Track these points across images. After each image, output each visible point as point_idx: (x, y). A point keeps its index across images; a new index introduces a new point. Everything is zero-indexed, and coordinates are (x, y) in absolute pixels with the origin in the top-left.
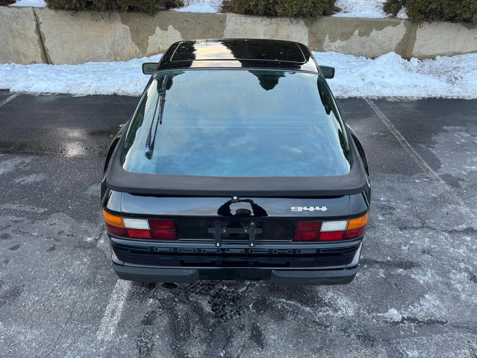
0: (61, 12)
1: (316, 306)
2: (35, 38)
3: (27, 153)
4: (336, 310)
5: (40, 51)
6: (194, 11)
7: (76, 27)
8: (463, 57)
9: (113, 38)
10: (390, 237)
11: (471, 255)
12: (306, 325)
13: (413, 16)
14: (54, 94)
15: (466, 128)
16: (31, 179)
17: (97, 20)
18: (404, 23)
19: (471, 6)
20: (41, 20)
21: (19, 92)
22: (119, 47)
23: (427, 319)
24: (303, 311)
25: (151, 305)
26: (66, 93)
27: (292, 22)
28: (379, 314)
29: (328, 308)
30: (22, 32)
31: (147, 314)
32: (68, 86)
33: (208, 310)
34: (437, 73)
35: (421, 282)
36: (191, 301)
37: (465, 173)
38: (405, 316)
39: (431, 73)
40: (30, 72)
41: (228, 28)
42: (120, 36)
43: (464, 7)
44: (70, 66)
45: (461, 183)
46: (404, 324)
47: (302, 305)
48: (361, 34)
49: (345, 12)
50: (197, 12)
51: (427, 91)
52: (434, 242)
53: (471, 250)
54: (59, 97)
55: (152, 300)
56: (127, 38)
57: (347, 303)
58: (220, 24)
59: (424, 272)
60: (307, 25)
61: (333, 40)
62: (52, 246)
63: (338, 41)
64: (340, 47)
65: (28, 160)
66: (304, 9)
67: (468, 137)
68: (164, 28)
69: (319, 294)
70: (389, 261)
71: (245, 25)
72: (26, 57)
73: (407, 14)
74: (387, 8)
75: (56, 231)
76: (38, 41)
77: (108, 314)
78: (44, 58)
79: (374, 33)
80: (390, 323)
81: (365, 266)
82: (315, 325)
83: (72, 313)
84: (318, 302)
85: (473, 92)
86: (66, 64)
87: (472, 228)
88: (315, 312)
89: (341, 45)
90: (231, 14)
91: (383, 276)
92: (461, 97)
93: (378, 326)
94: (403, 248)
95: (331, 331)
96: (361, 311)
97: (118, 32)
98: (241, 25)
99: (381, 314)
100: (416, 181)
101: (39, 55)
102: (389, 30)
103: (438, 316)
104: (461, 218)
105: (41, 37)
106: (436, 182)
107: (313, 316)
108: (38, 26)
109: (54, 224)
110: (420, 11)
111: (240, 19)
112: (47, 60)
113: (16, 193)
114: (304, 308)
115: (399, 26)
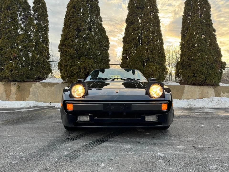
41: (185, 89)
60: (214, 88)
61: (224, 93)
71: (192, 88)
89: (227, 95)
98: (190, 89)
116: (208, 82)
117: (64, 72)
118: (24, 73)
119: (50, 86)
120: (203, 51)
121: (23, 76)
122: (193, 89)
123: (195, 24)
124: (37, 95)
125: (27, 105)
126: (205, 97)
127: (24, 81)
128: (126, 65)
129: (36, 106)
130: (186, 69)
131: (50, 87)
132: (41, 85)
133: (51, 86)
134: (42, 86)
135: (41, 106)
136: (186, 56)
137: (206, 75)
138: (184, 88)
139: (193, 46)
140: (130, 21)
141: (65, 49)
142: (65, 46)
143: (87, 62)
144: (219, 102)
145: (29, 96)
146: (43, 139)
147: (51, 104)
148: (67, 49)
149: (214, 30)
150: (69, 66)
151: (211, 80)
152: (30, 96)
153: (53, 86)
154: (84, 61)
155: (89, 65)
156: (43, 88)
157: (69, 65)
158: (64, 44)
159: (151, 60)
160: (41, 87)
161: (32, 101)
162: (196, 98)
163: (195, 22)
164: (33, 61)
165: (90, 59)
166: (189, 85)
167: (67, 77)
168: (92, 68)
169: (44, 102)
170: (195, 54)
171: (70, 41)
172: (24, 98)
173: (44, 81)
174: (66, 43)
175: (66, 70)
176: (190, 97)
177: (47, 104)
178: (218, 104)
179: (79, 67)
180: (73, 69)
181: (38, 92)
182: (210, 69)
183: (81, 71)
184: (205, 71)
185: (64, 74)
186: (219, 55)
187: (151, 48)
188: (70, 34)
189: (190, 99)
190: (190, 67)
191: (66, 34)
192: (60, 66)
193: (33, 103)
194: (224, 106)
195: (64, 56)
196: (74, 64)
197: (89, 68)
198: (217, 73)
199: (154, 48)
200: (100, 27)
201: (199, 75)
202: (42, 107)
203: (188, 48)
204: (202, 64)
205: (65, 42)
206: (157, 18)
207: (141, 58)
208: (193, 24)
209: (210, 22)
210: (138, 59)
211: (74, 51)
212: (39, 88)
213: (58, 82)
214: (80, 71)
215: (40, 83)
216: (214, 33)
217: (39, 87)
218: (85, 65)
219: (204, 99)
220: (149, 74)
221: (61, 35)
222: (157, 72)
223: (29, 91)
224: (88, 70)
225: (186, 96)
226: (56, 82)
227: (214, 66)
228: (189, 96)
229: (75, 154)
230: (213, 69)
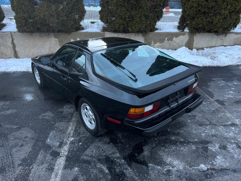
0: (24, 33)
1: (163, 166)
2: (11, 46)
3: (7, 100)
4: (173, 167)
5: (13, 52)
6: (90, 31)
7: (32, 40)
8: (216, 48)
9: (50, 45)
10: (195, 130)
11: (236, 136)
12: (159, 176)
13: (192, 31)
14: (20, 72)
15: (223, 79)
16: (9, 112)
17: (42, 37)
18: (188, 34)
19: (217, 25)
20: (14, 38)
21: (2, 72)
22: (53, 49)
23: (219, 168)
24: (157, 168)
25: (76, 170)
26: (26, 71)
27: (136, 35)
28: (195, 168)
29: (169, 166)
30: (5, 44)
31: (75, 175)
32: (27, 68)
33: (107, 171)
34: (206, 55)
35: (214, 150)
36: (98, 168)
37: (226, 99)
38: (209, 168)
39: (203, 55)
40: (8, 62)
42: (53, 44)
43: (214, 26)
44: (28, 59)
45: (225, 103)
46: (209, 171)
47: (155, 165)
48: (168, 40)
49: (160, 30)
50: (91, 31)
51: (202, 63)
52: (217, 131)
53: (236, 134)
54: (23, 73)
55: (77, 168)
56: (57, 45)
57: (179, 163)
59: (215, 145)
60: (143, 36)
61: (155, 43)
62: (22, 144)
63: (158, 43)
64: (159, 46)
65: (7, 103)
66: (142, 29)
67: (225, 83)
68: (75, 39)
69: (164, 160)
70: (196, 141)
72: (6, 55)
73: (189, 30)
74: (179, 28)
75: (24, 137)
76: (12, 47)
77: (53, 177)
78: (15, 55)
79: (174, 39)
80: (202, 172)
81: (185, 144)
82: (163, 175)
83: (33, 178)
84: (164, 164)
85: (223, 63)
86: (26, 58)
87: (234, 124)
88: (163, 169)
90: (107, 32)
91: (195, 148)
92: (218, 66)
93: (196, 173)
94: (202, 134)
95: (172, 178)
96: (186, 167)
97: (52, 42)
99: (197, 167)
100: (204, 103)
101: (13, 54)
102: (181, 37)
103: (225, 166)
104: (228, 119)
105: (14, 46)
106: (213, 103)
107: (162, 171)
108: (13, 40)
109: (22, 133)
110: (194, 28)
111: (112, 35)
112: (16, 56)
113: (2, 119)
114: (157, 167)
115: (186, 35)
116: (130, 30)
184: (125, 13)
230: (140, 10)
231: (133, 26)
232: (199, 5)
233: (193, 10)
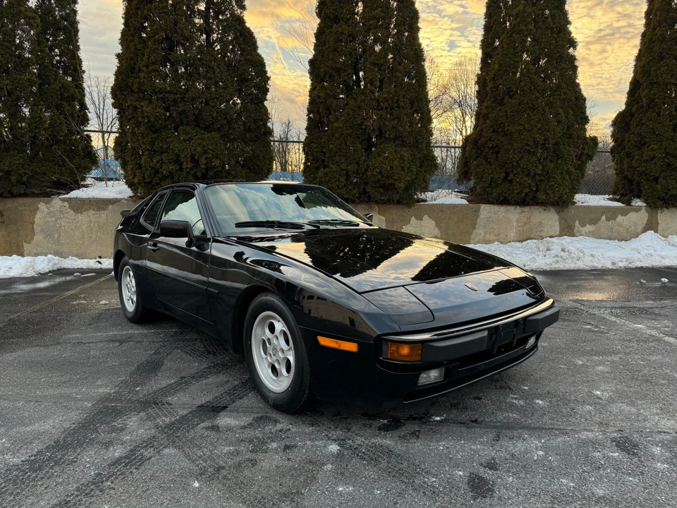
13: (652, 203)
18: (645, 209)
27: (544, 210)
41: (482, 216)
48: (608, 219)
58: (475, 213)
60: (558, 213)
61: (583, 225)
63: (588, 226)
64: (590, 232)
68: (419, 218)
71: (499, 213)
73: (644, 202)
79: (620, 218)
89: (591, 230)
98: (495, 214)
102: (633, 215)
110: (659, 198)
111: (494, 209)
115: (641, 212)
116: (541, 196)
117: (132, 169)
118: (11, 171)
119: (94, 210)
120: (533, 108)
121: (10, 180)
122: (503, 214)
123: (518, 25)
124: (56, 236)
125: (27, 270)
126: (533, 237)
127: (13, 195)
128: (317, 147)
129: (55, 269)
130: (487, 159)
131: (94, 212)
132: (68, 206)
133: (99, 209)
134: (69, 210)
135: (72, 267)
136: (488, 121)
137: (538, 178)
138: (477, 211)
139: (508, 93)
140: (328, 11)
141: (130, 100)
142: (132, 91)
143: (200, 141)
144: (562, 254)
145: (32, 239)
146: (66, 407)
147: (100, 263)
148: (136, 103)
149: (573, 44)
150: (146, 153)
151: (550, 192)
152: (36, 238)
153: (104, 210)
154: (190, 140)
155: (205, 152)
156: (74, 213)
157: (147, 150)
158: (127, 86)
159: (389, 135)
160: (68, 213)
161: (43, 257)
162: (509, 240)
163: (518, 20)
164: (36, 133)
165: (208, 132)
166: (492, 203)
167: (143, 184)
168: (217, 158)
169: (81, 256)
170: (513, 115)
171: (144, 78)
172: (18, 245)
173: (75, 194)
174: (133, 85)
175: (139, 164)
176: (492, 237)
177: (89, 263)
178: (559, 259)
179: (178, 155)
180: (158, 162)
181: (59, 227)
182: (551, 161)
183: (184, 167)
185: (134, 177)
186: (579, 117)
187: (387, 101)
188: (144, 55)
189: (493, 242)
190: (498, 152)
191: (132, 55)
192: (121, 151)
193: (46, 262)
194: (575, 264)
195: (131, 122)
196: (162, 147)
197: (207, 158)
198: (568, 172)
199: (398, 100)
200: (239, 27)
201: (520, 177)
202: (75, 274)
203: (495, 97)
204: (528, 145)
205: (131, 80)
206: (407, 7)
207: (361, 129)
208: (513, 24)
209: (560, 19)
210: (351, 131)
211: (159, 110)
212: (62, 216)
213: (119, 196)
214: (181, 169)
215: (63, 200)
216: (571, 50)
217: (62, 211)
218: (195, 150)
219: (529, 241)
220: (383, 176)
221: (118, 56)
222: (403, 171)
223: (33, 223)
224: (203, 166)
225: (483, 235)
226: (112, 197)
227: (563, 150)
228: (490, 233)
229: (138, 456)
230: (559, 161)
231: (549, 190)
232: (667, 154)
233: (655, 164)
